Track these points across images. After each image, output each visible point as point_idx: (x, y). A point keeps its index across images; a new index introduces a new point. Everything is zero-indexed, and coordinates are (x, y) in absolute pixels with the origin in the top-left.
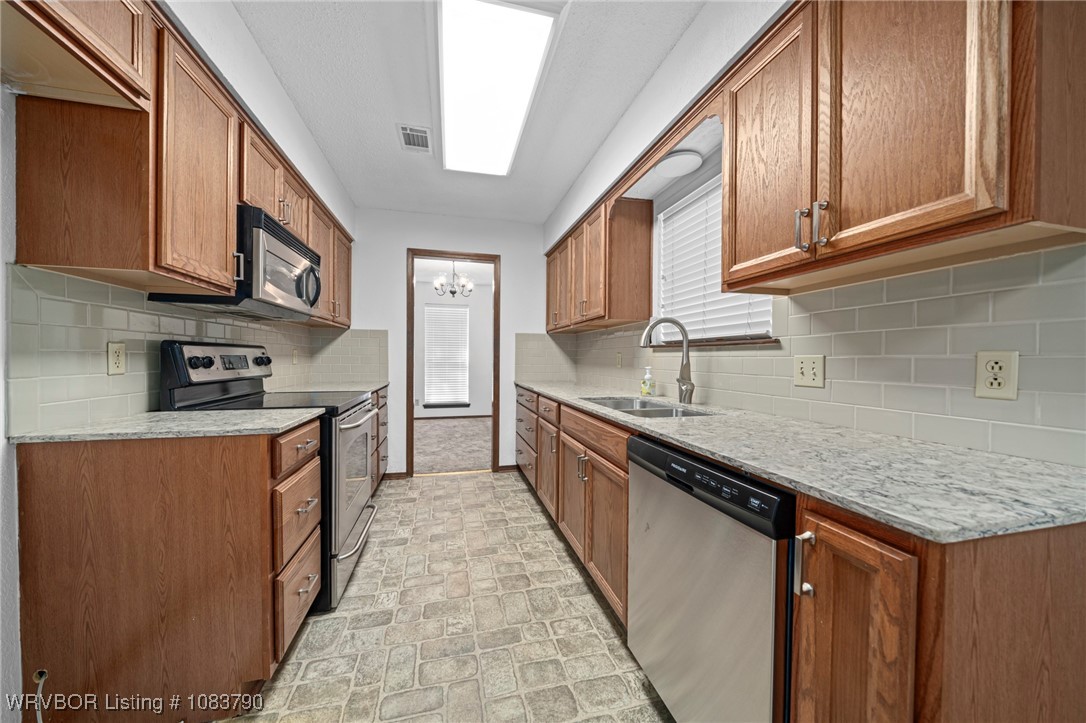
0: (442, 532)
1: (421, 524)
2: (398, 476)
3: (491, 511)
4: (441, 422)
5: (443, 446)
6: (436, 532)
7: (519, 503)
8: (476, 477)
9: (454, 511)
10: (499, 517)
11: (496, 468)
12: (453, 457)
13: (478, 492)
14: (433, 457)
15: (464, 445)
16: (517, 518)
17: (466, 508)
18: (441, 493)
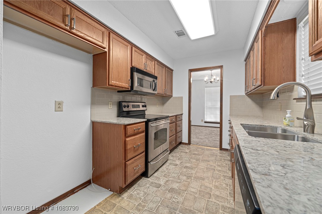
0: (189, 166)
1: (184, 161)
2: (185, 144)
3: (211, 164)
4: (210, 128)
5: (205, 137)
6: (187, 165)
7: (224, 165)
8: (212, 150)
9: (197, 160)
10: (213, 167)
11: (221, 149)
12: (207, 141)
13: (210, 156)
14: (200, 140)
15: (213, 138)
16: (220, 170)
17: (202, 160)
18: (196, 153)
